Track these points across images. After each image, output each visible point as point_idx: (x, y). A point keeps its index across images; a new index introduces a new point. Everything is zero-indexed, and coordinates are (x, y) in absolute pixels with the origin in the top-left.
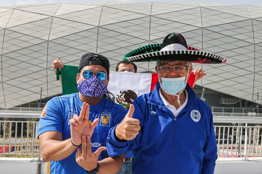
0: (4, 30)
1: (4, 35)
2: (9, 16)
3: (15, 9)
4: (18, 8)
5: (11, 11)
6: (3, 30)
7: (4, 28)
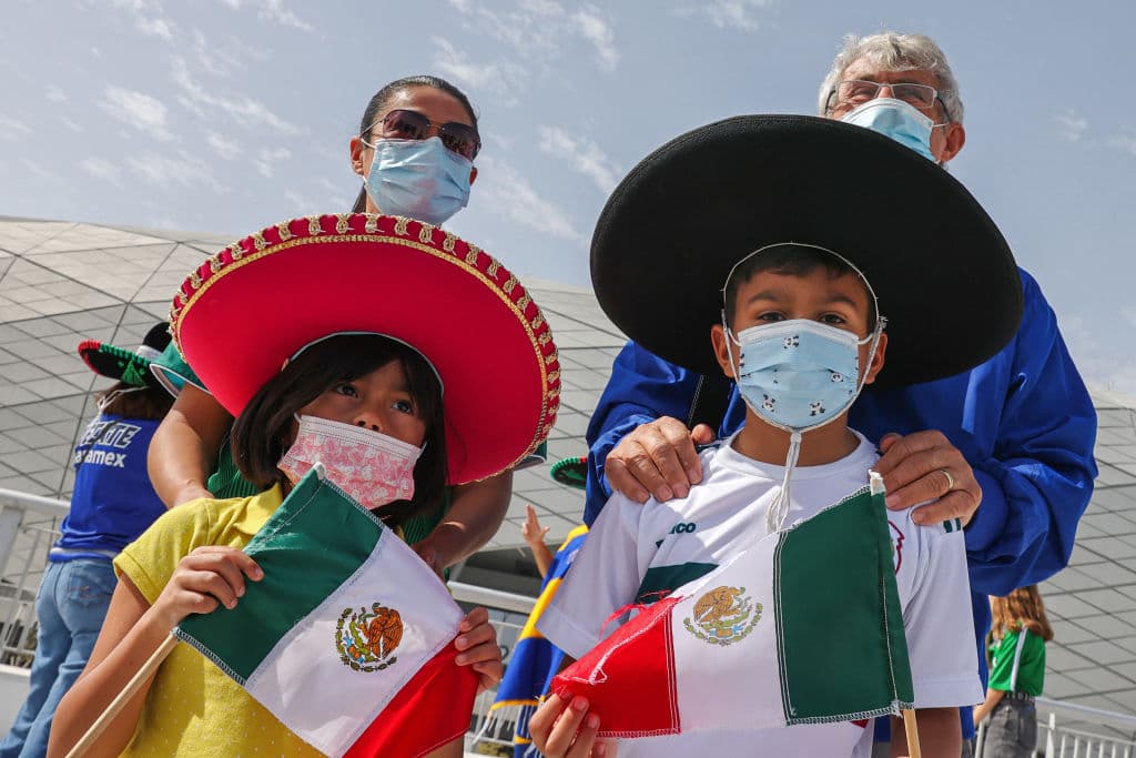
0: (123, 308)
1: (118, 326)
2: (154, 264)
3: (182, 243)
4: (196, 241)
5: (168, 249)
6: (120, 305)
7: (128, 300)
